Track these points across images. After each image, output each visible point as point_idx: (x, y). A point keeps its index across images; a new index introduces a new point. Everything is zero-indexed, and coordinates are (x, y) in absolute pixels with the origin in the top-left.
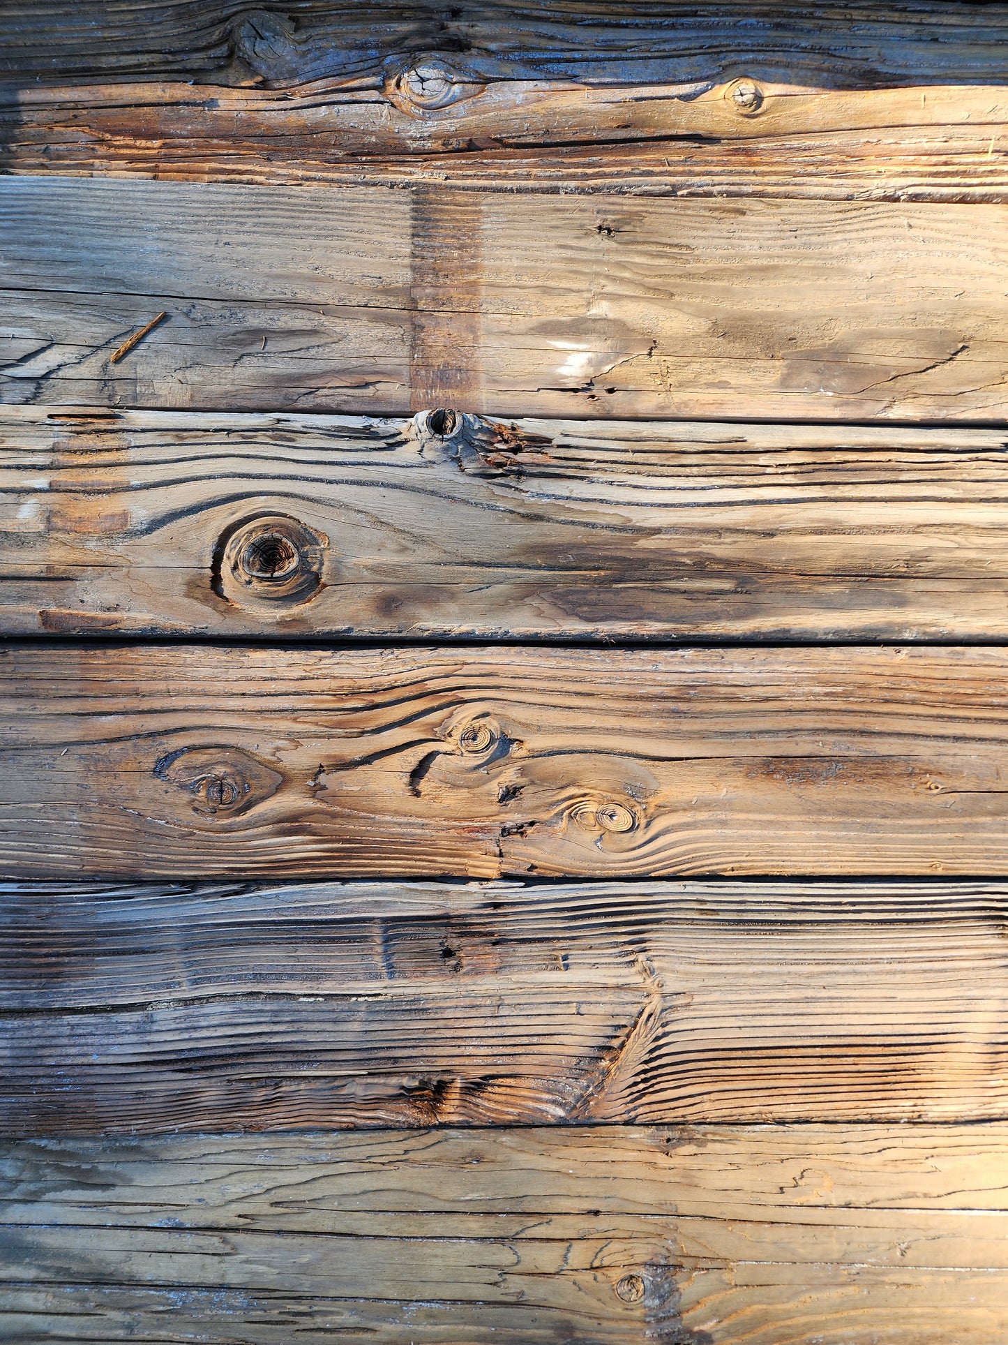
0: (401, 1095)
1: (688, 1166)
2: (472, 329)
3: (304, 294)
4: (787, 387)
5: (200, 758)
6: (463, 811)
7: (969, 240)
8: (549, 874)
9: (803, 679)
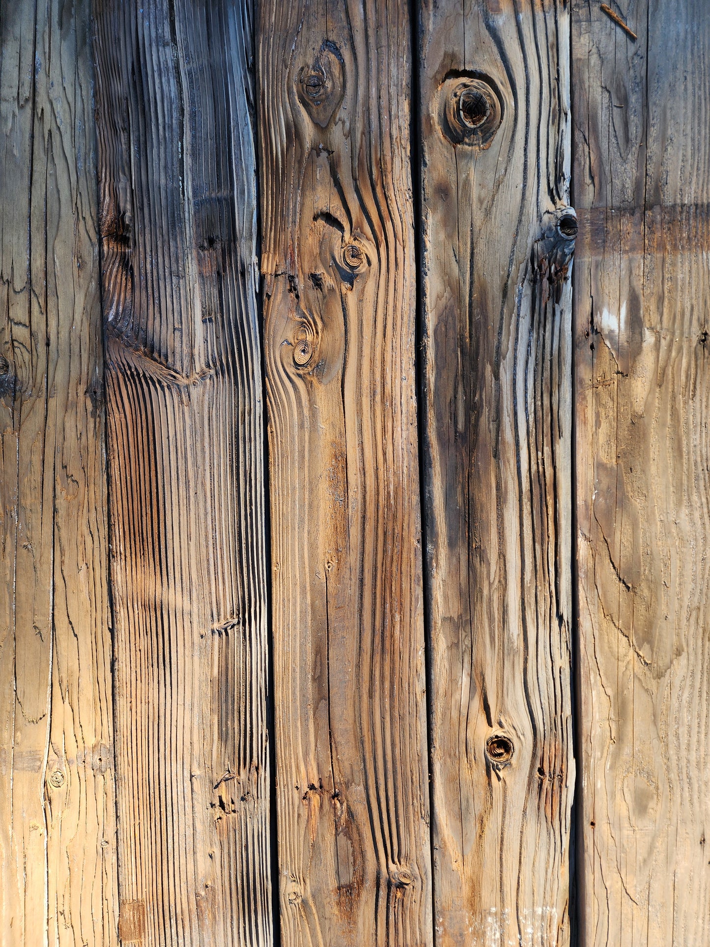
0: (120, 212)
1: (79, 405)
2: (633, 249)
3: (654, 132)
4: (597, 468)
5: (336, 71)
6: (305, 249)
7: (704, 590)
8: (265, 307)
9: (398, 477)
